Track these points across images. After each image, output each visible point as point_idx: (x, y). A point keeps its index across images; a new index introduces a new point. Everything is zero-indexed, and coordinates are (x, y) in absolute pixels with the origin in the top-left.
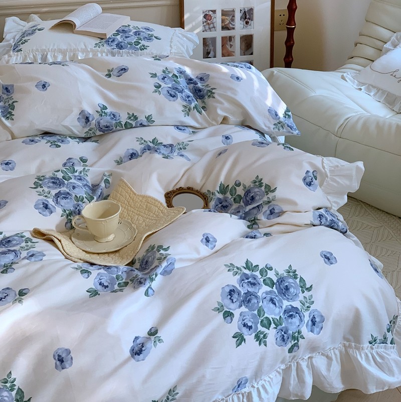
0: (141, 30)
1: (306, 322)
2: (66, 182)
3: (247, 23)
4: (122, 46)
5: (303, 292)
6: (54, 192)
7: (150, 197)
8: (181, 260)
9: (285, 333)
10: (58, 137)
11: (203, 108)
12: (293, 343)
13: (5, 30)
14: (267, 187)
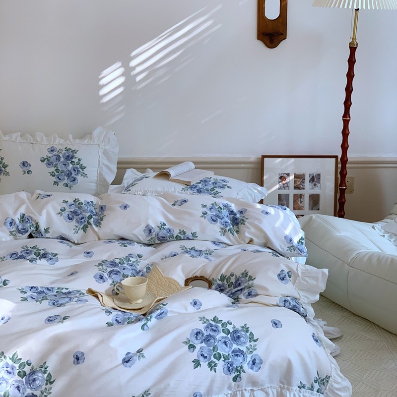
0: (219, 181)
1: (248, 361)
2: (120, 265)
3: (315, 185)
4: (201, 191)
5: (250, 342)
6: (109, 270)
7: (172, 279)
8: (172, 312)
9: (230, 366)
10: (129, 241)
11: (237, 232)
12: (236, 374)
13: (124, 177)
14: (250, 277)
